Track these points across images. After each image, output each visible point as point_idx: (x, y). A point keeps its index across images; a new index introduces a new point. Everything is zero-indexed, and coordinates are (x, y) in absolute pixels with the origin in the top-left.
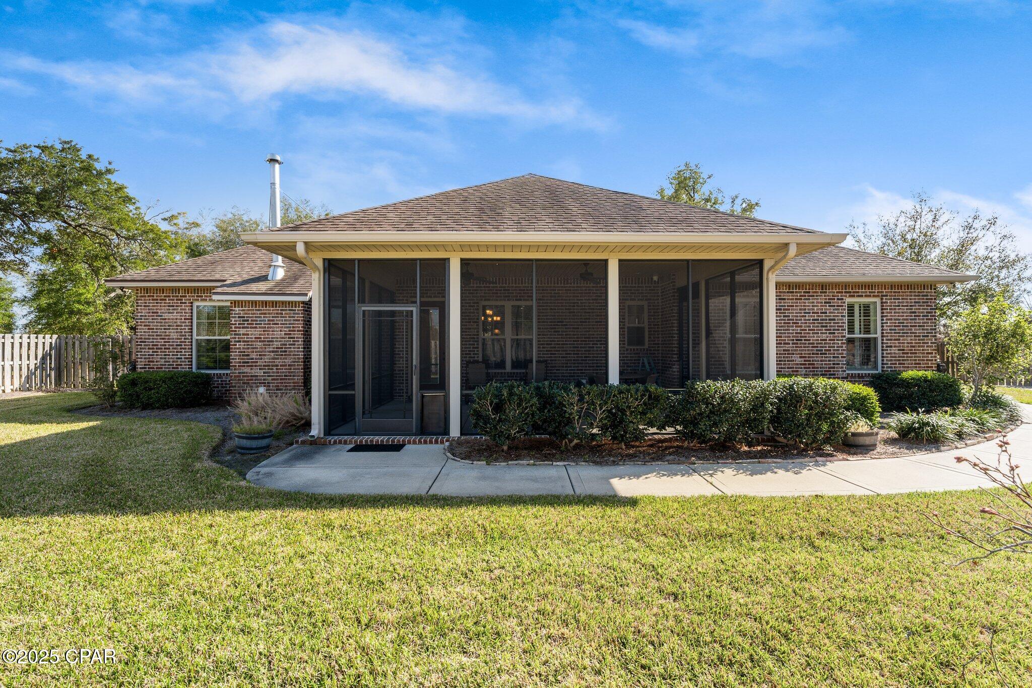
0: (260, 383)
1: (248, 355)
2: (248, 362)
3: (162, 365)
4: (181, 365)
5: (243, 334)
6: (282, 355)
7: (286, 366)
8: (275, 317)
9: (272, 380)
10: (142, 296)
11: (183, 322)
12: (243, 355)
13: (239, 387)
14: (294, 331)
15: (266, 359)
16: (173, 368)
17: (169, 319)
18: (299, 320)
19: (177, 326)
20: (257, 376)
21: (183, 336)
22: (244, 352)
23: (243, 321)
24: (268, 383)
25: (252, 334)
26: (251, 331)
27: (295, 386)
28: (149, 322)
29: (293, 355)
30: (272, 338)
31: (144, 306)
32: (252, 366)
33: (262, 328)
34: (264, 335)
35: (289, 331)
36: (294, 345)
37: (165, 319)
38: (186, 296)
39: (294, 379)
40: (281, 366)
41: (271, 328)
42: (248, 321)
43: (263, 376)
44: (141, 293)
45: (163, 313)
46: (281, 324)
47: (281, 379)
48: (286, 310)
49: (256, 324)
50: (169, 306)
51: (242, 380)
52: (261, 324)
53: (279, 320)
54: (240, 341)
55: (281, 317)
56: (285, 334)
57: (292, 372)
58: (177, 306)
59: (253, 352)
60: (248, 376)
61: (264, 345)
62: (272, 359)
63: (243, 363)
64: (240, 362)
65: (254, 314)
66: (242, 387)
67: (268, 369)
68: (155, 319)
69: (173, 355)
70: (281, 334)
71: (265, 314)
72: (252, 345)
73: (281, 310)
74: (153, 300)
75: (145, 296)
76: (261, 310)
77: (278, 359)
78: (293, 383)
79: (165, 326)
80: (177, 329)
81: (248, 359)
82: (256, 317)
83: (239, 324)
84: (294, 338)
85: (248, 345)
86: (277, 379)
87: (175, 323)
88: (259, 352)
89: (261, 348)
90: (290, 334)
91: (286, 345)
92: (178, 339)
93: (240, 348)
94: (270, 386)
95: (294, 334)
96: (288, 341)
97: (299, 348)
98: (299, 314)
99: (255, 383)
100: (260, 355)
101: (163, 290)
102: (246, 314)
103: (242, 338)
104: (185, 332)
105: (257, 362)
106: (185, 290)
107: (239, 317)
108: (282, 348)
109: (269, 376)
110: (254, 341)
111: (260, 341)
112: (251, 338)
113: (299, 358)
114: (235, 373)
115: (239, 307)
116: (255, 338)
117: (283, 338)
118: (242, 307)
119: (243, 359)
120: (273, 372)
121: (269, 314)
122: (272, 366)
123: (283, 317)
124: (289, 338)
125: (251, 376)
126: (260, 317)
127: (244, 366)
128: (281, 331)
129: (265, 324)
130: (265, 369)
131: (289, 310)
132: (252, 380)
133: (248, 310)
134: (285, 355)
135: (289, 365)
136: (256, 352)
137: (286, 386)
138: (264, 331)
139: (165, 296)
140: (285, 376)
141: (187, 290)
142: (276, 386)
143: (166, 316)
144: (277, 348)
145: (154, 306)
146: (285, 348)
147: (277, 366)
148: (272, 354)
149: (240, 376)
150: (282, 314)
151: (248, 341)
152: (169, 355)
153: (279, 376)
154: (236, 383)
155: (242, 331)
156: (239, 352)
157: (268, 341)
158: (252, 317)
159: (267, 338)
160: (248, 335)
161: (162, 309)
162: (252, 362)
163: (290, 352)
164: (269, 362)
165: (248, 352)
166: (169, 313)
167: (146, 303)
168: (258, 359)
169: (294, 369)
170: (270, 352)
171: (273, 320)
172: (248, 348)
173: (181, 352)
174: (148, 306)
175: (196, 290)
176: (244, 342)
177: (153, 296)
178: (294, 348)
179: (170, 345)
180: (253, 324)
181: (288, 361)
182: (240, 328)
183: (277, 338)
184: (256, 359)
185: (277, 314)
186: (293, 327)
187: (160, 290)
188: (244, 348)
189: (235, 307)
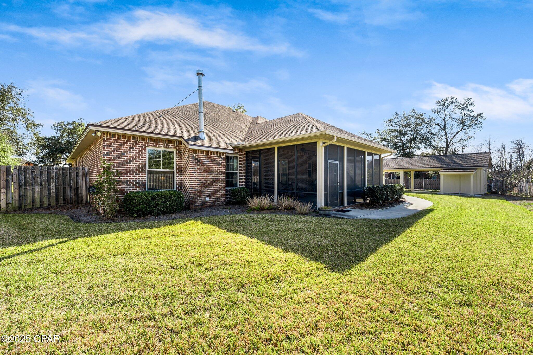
0: (206, 195)
1: (200, 180)
2: (200, 184)
3: (125, 187)
4: (139, 187)
5: (197, 169)
6: (216, 180)
7: (218, 186)
8: (213, 160)
9: (212, 193)
10: (108, 139)
11: (141, 159)
12: (197, 180)
13: (195, 198)
14: (222, 168)
15: (209, 182)
16: (133, 189)
17: (130, 157)
18: (223, 162)
19: (136, 161)
20: (204, 192)
21: (140, 168)
22: (198, 178)
23: (197, 161)
24: (210, 195)
25: (202, 169)
26: (201, 167)
27: (222, 196)
28: (114, 158)
29: (221, 180)
30: (212, 171)
31: (110, 146)
32: (202, 186)
33: (207, 165)
34: (208, 169)
35: (219, 168)
36: (222, 175)
37: (127, 156)
38: (142, 143)
39: (221, 193)
40: (216, 186)
41: (211, 165)
42: (200, 161)
43: (207, 192)
44: (107, 136)
45: (125, 152)
46: (216, 164)
47: (216, 193)
48: (218, 157)
49: (204, 163)
50: (130, 148)
51: (197, 194)
52: (206, 163)
53: (215, 162)
54: (196, 173)
55: (216, 160)
56: (218, 169)
57: (220, 189)
58: (136, 148)
59: (202, 178)
60: (200, 192)
61: (208, 175)
62: (212, 182)
63: (197, 184)
64: (196, 184)
65: (203, 158)
66: (197, 198)
67: (210, 188)
68: (119, 156)
69: (133, 181)
70: (216, 169)
71: (208, 158)
72: (202, 175)
73: (216, 157)
74: (117, 142)
75: (111, 139)
76: (206, 156)
77: (214, 182)
78: (221, 194)
79: (127, 161)
80: (136, 163)
81: (200, 182)
82: (204, 159)
83: (195, 163)
84: (221, 171)
85: (200, 175)
86: (214, 193)
87: (135, 159)
88: (205, 178)
89: (207, 176)
90: (220, 169)
91: (218, 175)
92: (137, 170)
93: (196, 176)
94: (210, 197)
95: (222, 169)
96: (219, 173)
97: (223, 177)
98: (223, 159)
99: (203, 196)
100: (206, 180)
101: (125, 136)
102: (199, 157)
103: (197, 171)
104: (142, 166)
105: (204, 184)
106: (142, 138)
107: (195, 159)
108: (216, 176)
109: (210, 191)
110: (203, 173)
111: (206, 173)
112: (201, 171)
113: (223, 182)
114: (193, 190)
115: (195, 153)
116: (204, 171)
117: (216, 171)
118: (197, 153)
119: (197, 182)
120: (212, 189)
121: (210, 158)
122: (212, 186)
123: (217, 160)
124: (219, 171)
125: (202, 192)
126: (206, 160)
127: (198, 186)
128: (216, 167)
129: (208, 163)
130: (208, 188)
131: (220, 157)
132: (202, 194)
133: (200, 155)
134: (218, 180)
135: (219, 185)
136: (204, 178)
137: (218, 196)
138: (208, 167)
139: (127, 141)
140: (218, 191)
141: (144, 138)
142: (213, 197)
143: (128, 154)
144: (214, 176)
145: (118, 147)
146: (218, 176)
147: (214, 186)
148: (211, 180)
149: (196, 192)
150: (216, 158)
151: (200, 173)
152: (130, 181)
153: (215, 191)
154: (194, 196)
155: (197, 167)
156: (195, 179)
157: (210, 173)
158: (202, 159)
159: (209, 171)
160: (200, 169)
161: (125, 149)
162: (202, 184)
163: (220, 178)
164: (210, 184)
165: (200, 178)
166: (130, 152)
167: (111, 144)
168: (205, 182)
169: (222, 187)
170: (210, 178)
171: (212, 162)
172: (200, 177)
173: (139, 179)
174: (113, 146)
175: (150, 139)
176: (198, 173)
177: (118, 140)
178: (221, 176)
179: (131, 174)
180: (202, 163)
181: (219, 183)
182: (195, 165)
183: (214, 171)
184: (204, 182)
185: (214, 158)
186: (221, 166)
187: (123, 136)
188: (198, 177)
189: (193, 153)
